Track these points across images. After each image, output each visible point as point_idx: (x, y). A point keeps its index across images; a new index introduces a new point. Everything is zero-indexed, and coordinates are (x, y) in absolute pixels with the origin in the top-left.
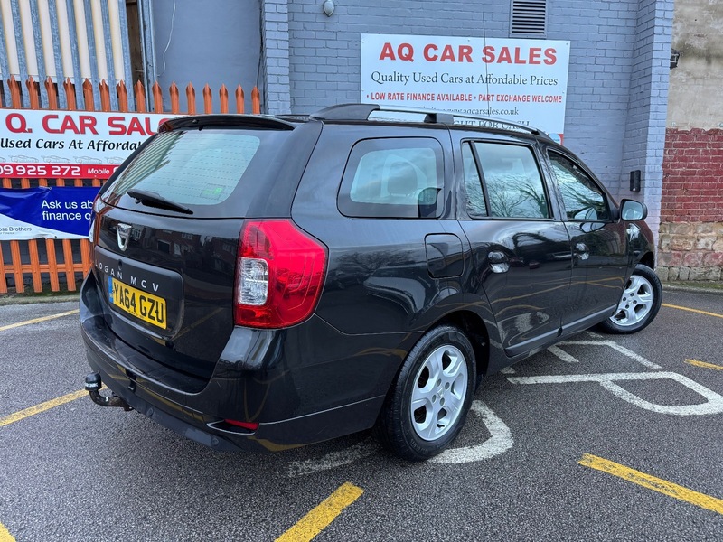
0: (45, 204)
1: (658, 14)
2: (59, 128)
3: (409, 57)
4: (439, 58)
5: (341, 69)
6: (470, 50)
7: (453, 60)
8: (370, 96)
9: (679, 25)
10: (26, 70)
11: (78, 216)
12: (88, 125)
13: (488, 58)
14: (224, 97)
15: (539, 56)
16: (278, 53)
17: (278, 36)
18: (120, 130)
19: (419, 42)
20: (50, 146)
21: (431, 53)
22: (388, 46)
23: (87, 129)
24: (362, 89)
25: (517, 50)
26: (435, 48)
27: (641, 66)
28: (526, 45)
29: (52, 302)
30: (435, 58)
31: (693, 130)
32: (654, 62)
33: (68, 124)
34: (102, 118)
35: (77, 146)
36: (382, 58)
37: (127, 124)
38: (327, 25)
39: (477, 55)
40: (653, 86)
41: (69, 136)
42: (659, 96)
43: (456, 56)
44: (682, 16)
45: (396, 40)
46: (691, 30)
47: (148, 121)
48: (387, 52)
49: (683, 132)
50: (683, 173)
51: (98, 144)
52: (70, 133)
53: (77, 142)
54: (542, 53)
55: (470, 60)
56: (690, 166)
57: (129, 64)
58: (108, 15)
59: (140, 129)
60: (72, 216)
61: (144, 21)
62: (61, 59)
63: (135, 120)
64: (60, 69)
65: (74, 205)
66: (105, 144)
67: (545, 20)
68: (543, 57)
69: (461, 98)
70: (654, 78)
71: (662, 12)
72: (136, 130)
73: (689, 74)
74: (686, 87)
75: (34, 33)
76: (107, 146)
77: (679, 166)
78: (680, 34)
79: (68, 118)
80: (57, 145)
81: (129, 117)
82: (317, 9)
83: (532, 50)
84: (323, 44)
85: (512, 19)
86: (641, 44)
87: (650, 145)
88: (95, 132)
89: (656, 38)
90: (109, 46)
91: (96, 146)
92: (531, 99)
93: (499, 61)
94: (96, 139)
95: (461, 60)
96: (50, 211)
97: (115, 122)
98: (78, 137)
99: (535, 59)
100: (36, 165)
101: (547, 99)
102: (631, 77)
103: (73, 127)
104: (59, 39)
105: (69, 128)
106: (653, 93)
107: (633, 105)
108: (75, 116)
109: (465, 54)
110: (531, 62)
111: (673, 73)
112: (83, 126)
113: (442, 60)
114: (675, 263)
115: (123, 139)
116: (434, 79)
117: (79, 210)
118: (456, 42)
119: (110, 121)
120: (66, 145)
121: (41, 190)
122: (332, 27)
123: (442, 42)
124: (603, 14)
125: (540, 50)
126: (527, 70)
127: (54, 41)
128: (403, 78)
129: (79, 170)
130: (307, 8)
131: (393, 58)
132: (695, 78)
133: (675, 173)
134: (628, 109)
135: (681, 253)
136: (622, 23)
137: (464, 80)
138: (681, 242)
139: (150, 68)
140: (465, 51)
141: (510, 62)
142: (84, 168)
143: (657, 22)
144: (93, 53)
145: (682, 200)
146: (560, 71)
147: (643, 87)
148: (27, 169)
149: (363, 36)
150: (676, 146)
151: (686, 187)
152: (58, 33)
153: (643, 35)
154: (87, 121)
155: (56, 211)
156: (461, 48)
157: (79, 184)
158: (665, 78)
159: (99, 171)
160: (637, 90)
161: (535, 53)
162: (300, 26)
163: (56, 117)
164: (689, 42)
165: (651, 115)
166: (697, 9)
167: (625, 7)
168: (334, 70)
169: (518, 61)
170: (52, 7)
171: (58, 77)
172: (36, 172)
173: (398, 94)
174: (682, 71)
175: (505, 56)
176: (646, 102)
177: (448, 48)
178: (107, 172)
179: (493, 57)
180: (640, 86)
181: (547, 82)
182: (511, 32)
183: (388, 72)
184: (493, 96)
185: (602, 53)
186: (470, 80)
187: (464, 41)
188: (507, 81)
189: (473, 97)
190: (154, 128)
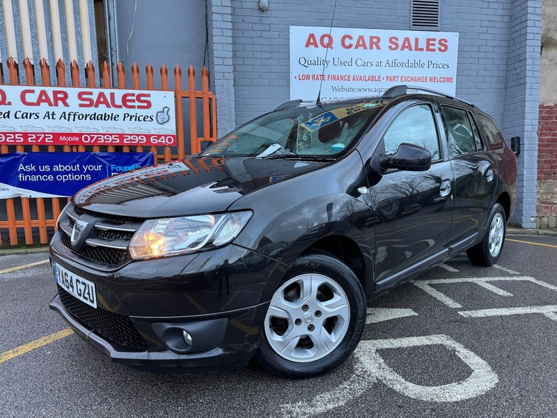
0: (21, 167)
1: (530, 10)
2: (35, 101)
4: (354, 46)
5: (273, 55)
6: (379, 39)
7: (365, 48)
8: (298, 77)
10: (7, 53)
11: (50, 178)
12: (60, 99)
13: (394, 46)
14: (178, 75)
15: (434, 45)
16: (223, 40)
17: (223, 25)
18: (88, 103)
19: (337, 33)
20: (26, 116)
21: (347, 42)
22: (312, 36)
23: (60, 102)
24: (291, 71)
25: (417, 40)
26: (351, 38)
27: (517, 53)
28: (423, 36)
29: (26, 253)
30: (351, 46)
32: (528, 49)
33: (43, 98)
34: (73, 93)
35: (51, 116)
36: (307, 46)
37: (94, 97)
38: (262, 19)
39: (384, 44)
40: (528, 68)
41: (44, 108)
42: (533, 76)
43: (368, 45)
44: (545, 15)
45: (318, 32)
46: (551, 25)
47: (112, 95)
48: (311, 41)
49: (548, 107)
50: (549, 140)
51: (69, 115)
52: (44, 105)
53: (51, 113)
54: (437, 42)
55: (378, 48)
56: (554, 135)
57: (96, 49)
58: (79, 8)
59: (105, 102)
60: (45, 178)
61: (109, 13)
62: (38, 44)
63: (101, 95)
64: (36, 53)
65: (47, 168)
66: (75, 115)
67: (439, 16)
68: (437, 46)
69: (372, 79)
70: (529, 61)
71: (533, 9)
72: (102, 103)
73: (551, 60)
74: (549, 71)
75: (15, 21)
76: (77, 117)
77: (546, 135)
78: (543, 28)
79: (43, 93)
80: (34, 116)
81: (96, 92)
82: (254, 5)
83: (428, 40)
84: (259, 34)
85: (412, 15)
86: (515, 35)
87: (527, 116)
88: (66, 105)
89: (529, 30)
90: (79, 34)
91: (67, 117)
92: (428, 80)
93: (402, 49)
94: (67, 110)
95: (371, 48)
96: (26, 173)
97: (84, 96)
98: (51, 109)
99: (431, 47)
100: (14, 134)
101: (441, 80)
102: (507, 62)
103: (47, 100)
104: (36, 27)
105: (44, 101)
106: (529, 74)
107: (509, 85)
108: (50, 91)
109: (374, 43)
110: (428, 49)
112: (56, 99)
113: (356, 48)
114: (545, 214)
115: (91, 111)
116: (350, 64)
117: (52, 172)
118: (367, 33)
119: (80, 96)
120: (41, 116)
121: (18, 155)
122: (266, 21)
123: (356, 33)
124: (484, 11)
125: (434, 40)
126: (425, 56)
127: (31, 29)
128: (325, 63)
129: (52, 137)
130: (245, 5)
131: (316, 46)
134: (506, 88)
135: (549, 206)
136: (499, 19)
137: (374, 64)
138: (549, 196)
139: (113, 53)
140: (375, 40)
141: (411, 49)
142: (56, 136)
143: (529, 17)
144: (65, 39)
145: (549, 162)
146: (451, 56)
147: (519, 69)
148: (6, 137)
149: (291, 28)
151: (551, 152)
152: (35, 22)
153: (517, 28)
154: (59, 96)
155: (31, 173)
156: (372, 38)
157: (51, 149)
158: (537, 62)
159: (69, 139)
160: (514, 72)
161: (431, 42)
162: (240, 19)
163: (32, 91)
164: (551, 35)
165: (528, 91)
166: (556, 9)
167: (501, 6)
168: (268, 55)
169: (417, 49)
171: (35, 59)
172: (15, 139)
173: (321, 75)
174: (546, 58)
175: (407, 45)
176: (522, 81)
177: (361, 38)
178: (77, 139)
179: (397, 46)
180: (516, 69)
181: (441, 66)
182: (411, 25)
183: (312, 58)
184: (398, 77)
185: (484, 42)
186: (379, 64)
187: (374, 32)
188: (409, 65)
189: (381, 78)
190: (118, 101)
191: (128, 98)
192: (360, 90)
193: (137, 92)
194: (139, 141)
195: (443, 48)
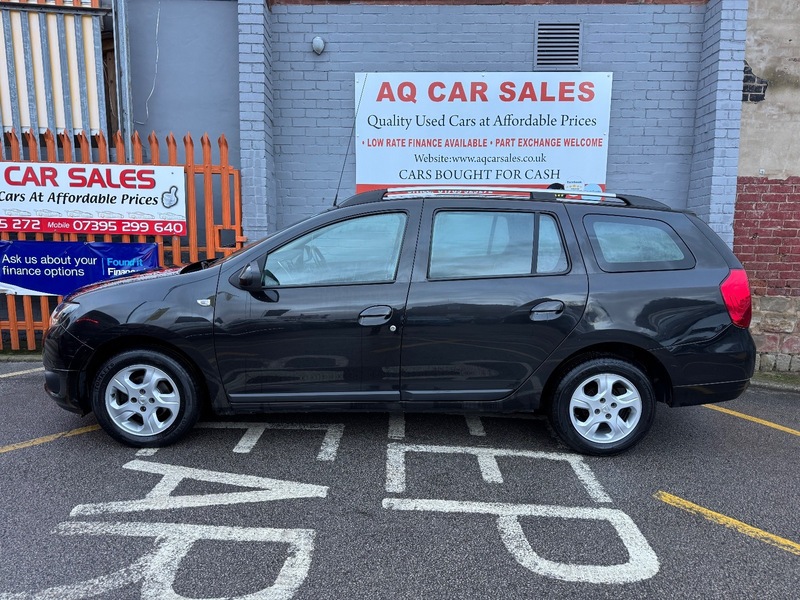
0: (5, 258)
1: (723, 35)
2: (21, 180)
3: (411, 98)
4: (447, 98)
5: (333, 113)
6: (485, 87)
7: (464, 99)
8: (366, 143)
9: (766, 48)
11: (37, 272)
12: (48, 177)
13: (508, 96)
14: (189, 145)
15: (572, 91)
16: (251, 98)
17: (253, 78)
18: (80, 181)
19: (422, 80)
20: (11, 198)
21: (438, 92)
22: (386, 85)
23: (48, 181)
24: (357, 135)
25: (544, 85)
26: (442, 86)
27: (706, 101)
28: (554, 79)
29: (8, 361)
30: (442, 97)
31: (791, 179)
32: (719, 95)
33: (30, 176)
34: (63, 169)
35: (38, 198)
36: (379, 99)
37: (87, 175)
38: (317, 64)
39: (494, 92)
40: (717, 124)
41: (31, 187)
42: (726, 137)
43: (468, 95)
44: (771, 37)
45: (395, 79)
46: (784, 53)
47: (109, 172)
48: (385, 92)
49: (776, 181)
50: (777, 233)
51: (59, 196)
52: (30, 185)
53: (38, 194)
54: (576, 88)
55: (484, 99)
56: (788, 225)
58: (85, 63)
59: (100, 181)
60: (32, 272)
61: (120, 68)
63: (96, 172)
65: (33, 260)
66: (65, 196)
67: (580, 49)
68: (577, 92)
69: (474, 143)
70: (719, 114)
71: (730, 33)
72: (96, 181)
73: (782, 108)
74: (779, 125)
76: (67, 199)
77: (772, 224)
78: (769, 58)
79: (29, 170)
80: (19, 198)
82: (307, 48)
83: (563, 85)
84: (312, 85)
85: (537, 49)
86: (706, 73)
87: (714, 198)
88: (55, 184)
89: (721, 65)
90: (84, 94)
91: (56, 199)
92: (562, 143)
93: (521, 99)
94: (57, 191)
95: (473, 99)
96: (11, 266)
97: (75, 174)
98: (39, 190)
99: (567, 95)
101: (584, 142)
102: (695, 115)
103: (34, 179)
104: (35, 88)
105: (30, 180)
106: (719, 133)
107: (698, 148)
108: (37, 167)
109: (479, 92)
110: (562, 98)
111: (760, 108)
112: (44, 177)
113: (451, 99)
114: (771, 348)
115: (83, 191)
116: (441, 123)
117: (39, 265)
118: (467, 79)
119: (71, 173)
120: (27, 197)
121: (2, 244)
122: (324, 67)
123: (449, 79)
124: (655, 38)
125: (573, 84)
126: (557, 109)
127: (29, 90)
128: (405, 122)
129: (39, 223)
130: (294, 47)
131: (392, 99)
132: (791, 113)
133: (766, 233)
134: (692, 154)
135: (778, 336)
136: (683, 48)
137: (478, 122)
138: (777, 321)
139: (126, 117)
140: (479, 88)
141: (534, 99)
142: (44, 221)
143: (724, 45)
144: (68, 102)
145: (778, 267)
146: (600, 108)
147: (707, 126)
149: (359, 77)
150: (767, 198)
151: (783, 251)
152: (34, 82)
153: (709, 62)
154: (48, 173)
155: (16, 266)
156: (474, 85)
157: (39, 238)
158: (735, 115)
159: (60, 225)
160: (702, 130)
161: (567, 88)
162: (288, 67)
163: (18, 168)
164: (782, 69)
165: (716, 161)
166: (791, 27)
167: (686, 28)
168: (325, 113)
169: (544, 98)
170: (28, 56)
171: (33, 127)
173: (398, 140)
174: (773, 104)
175: (528, 92)
176: (710, 144)
177: (458, 85)
178: (67, 226)
179: (513, 95)
180: (705, 125)
181: (583, 122)
182: (535, 65)
183: (386, 116)
184: (513, 140)
185: (655, 85)
186: (485, 122)
187: (477, 77)
188: (530, 122)
189: (488, 142)
190: (116, 180)
191: (128, 175)
192: (455, 160)
193: (138, 168)
194: (141, 228)
195: (586, 96)
